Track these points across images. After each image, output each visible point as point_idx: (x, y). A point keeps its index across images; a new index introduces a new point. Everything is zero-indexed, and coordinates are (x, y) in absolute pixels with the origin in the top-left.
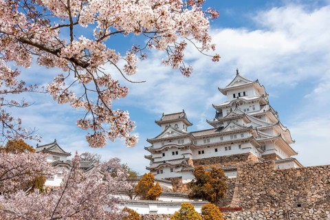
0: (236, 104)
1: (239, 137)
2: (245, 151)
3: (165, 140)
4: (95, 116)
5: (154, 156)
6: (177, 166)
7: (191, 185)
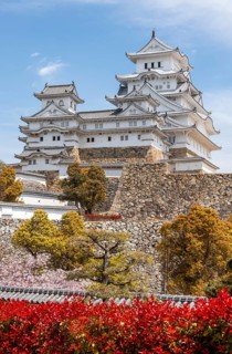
1: (139, 124)
2: (145, 144)
3: (45, 120)
5: (29, 140)
6: (55, 157)
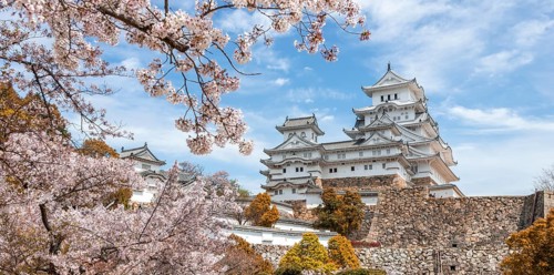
0: (383, 110)
1: (384, 153)
2: (390, 172)
3: (288, 152)
4: (198, 115)
5: (272, 172)
6: (301, 186)
7: (317, 211)
